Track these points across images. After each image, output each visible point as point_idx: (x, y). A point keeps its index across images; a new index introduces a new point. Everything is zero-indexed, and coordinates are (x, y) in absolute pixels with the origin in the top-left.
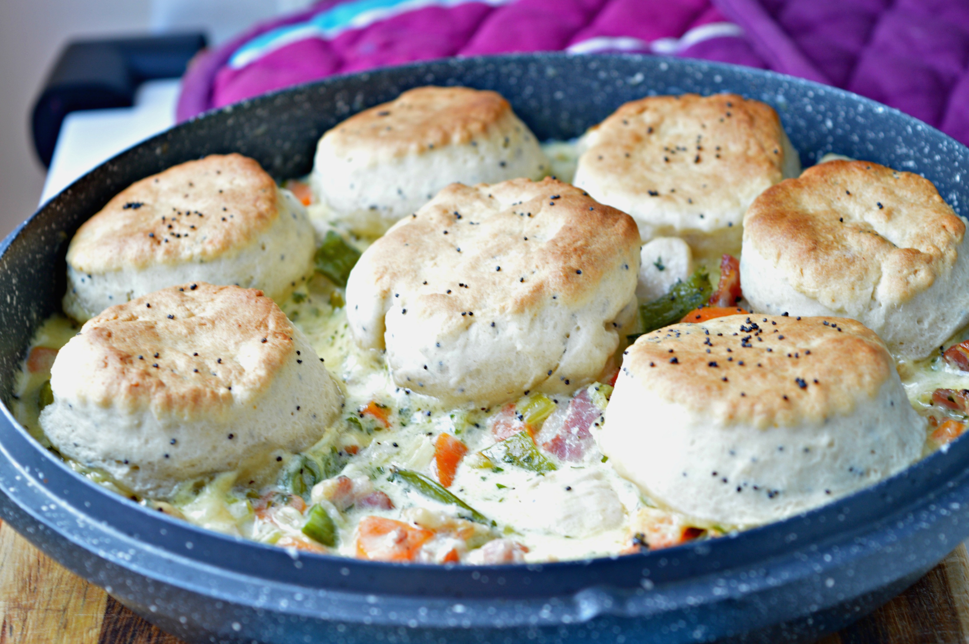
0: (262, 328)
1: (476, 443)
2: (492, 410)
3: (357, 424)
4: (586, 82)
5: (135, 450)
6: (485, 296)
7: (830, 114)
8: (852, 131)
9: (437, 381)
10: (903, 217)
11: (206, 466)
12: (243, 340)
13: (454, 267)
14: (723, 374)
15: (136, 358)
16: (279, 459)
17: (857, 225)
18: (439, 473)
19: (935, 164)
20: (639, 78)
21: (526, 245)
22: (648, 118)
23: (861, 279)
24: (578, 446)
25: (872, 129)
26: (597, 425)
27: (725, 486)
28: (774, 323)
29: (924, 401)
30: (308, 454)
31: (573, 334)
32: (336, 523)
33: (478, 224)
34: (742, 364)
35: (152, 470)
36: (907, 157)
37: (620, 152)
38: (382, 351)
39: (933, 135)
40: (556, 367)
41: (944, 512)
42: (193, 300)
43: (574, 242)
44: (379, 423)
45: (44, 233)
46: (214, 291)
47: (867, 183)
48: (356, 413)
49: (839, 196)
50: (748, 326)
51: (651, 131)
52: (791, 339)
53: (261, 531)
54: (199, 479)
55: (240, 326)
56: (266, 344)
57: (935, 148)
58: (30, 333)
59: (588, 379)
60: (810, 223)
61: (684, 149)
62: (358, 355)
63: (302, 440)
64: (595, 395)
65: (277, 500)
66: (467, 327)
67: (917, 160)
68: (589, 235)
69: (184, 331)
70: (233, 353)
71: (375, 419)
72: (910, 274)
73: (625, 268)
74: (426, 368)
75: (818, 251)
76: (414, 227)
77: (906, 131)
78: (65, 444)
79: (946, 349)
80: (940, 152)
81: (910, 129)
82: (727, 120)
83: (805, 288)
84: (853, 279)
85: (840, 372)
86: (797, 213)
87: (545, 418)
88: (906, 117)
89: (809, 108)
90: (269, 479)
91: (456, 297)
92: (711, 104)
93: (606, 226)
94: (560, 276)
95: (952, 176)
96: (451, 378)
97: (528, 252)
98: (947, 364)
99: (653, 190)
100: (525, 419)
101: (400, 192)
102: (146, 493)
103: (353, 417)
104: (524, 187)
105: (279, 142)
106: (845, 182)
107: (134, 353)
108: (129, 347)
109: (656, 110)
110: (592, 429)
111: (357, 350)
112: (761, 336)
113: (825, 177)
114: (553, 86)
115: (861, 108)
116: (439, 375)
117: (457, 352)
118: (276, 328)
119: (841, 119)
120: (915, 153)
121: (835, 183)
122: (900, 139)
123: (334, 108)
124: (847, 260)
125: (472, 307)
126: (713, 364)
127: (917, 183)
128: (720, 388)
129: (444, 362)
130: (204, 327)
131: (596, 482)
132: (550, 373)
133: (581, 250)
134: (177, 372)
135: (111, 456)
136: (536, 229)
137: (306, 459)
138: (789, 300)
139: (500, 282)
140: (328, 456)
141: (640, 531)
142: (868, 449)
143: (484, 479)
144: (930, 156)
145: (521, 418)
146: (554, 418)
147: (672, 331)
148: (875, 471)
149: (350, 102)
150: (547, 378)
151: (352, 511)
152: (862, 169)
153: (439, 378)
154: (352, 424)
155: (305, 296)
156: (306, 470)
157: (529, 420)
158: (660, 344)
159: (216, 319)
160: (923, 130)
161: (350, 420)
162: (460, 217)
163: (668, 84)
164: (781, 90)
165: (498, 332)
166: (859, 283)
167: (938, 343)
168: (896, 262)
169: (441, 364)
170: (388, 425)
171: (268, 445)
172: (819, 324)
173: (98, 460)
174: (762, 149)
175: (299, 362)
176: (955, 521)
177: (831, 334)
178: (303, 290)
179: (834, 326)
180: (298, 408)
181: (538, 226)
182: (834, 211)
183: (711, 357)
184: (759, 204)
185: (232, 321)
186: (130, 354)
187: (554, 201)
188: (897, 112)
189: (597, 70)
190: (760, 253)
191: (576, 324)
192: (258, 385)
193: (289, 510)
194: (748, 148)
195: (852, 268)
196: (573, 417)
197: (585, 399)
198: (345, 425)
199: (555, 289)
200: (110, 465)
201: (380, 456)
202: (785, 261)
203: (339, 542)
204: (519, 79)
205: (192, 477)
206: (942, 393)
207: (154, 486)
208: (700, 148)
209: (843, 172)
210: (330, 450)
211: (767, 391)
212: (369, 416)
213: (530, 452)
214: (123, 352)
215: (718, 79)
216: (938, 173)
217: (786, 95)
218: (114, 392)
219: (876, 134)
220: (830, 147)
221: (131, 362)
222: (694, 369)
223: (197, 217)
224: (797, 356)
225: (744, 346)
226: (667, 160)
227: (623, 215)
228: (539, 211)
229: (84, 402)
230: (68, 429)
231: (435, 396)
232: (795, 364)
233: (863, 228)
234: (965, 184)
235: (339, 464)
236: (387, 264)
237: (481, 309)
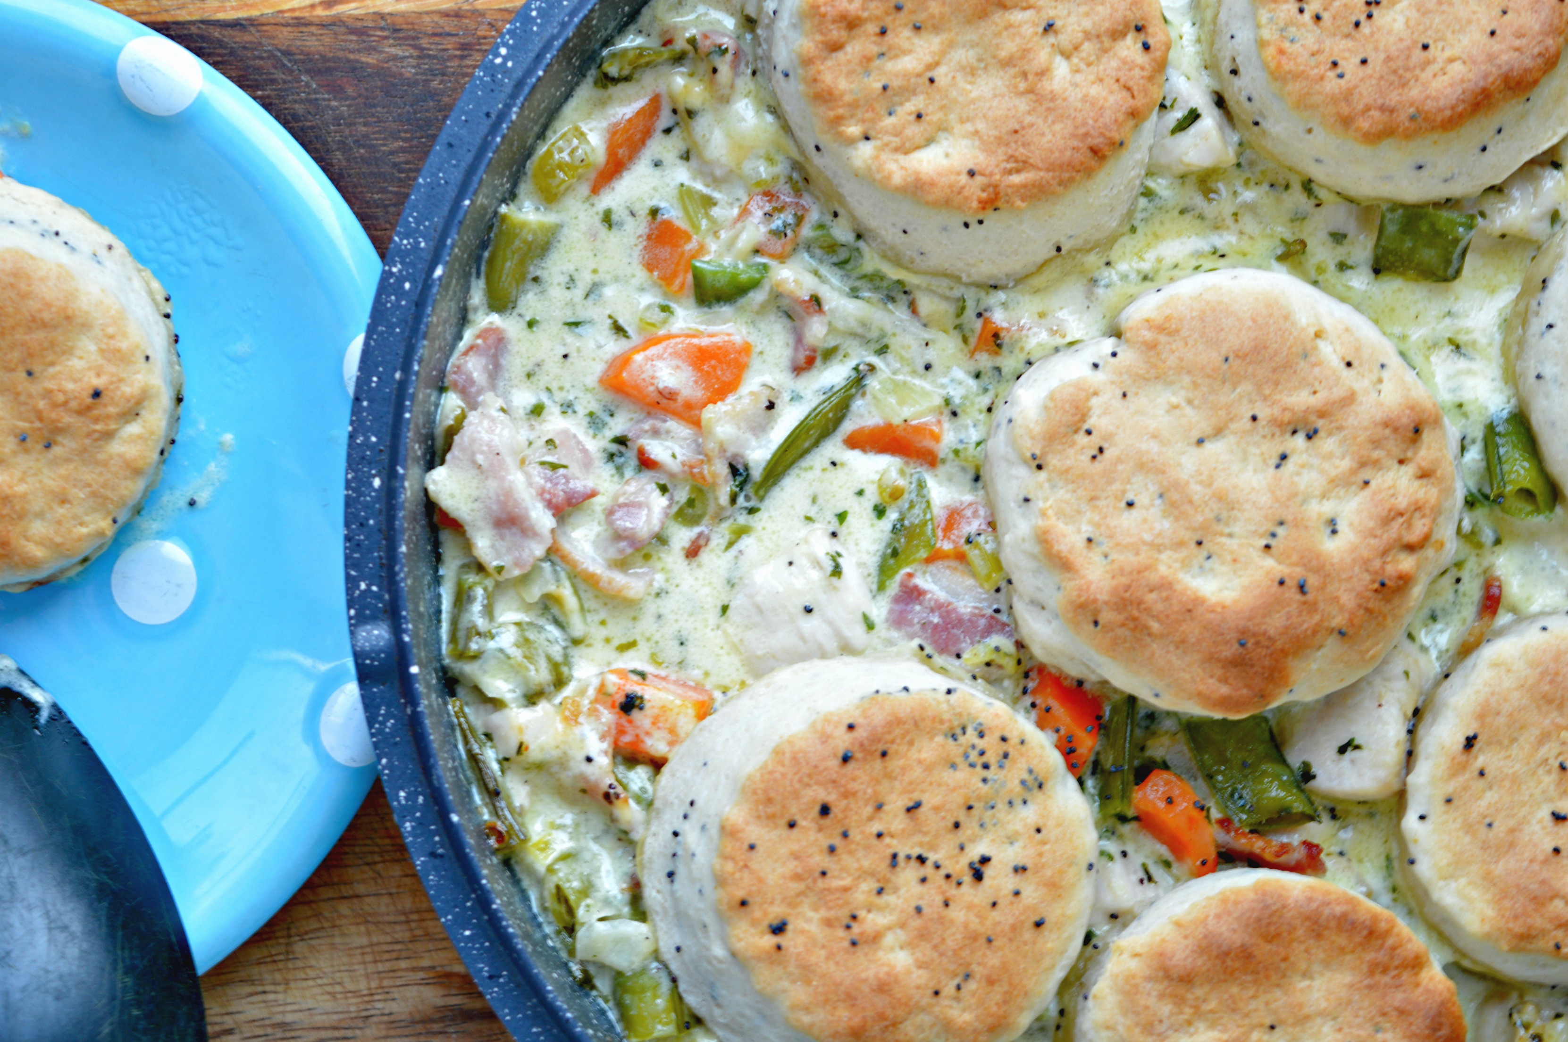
0: (1009, 166)
1: (946, 479)
3: (960, 311)
6: (1070, 487)
12: (982, 142)
13: (1157, 437)
14: (804, 823)
16: (836, 214)
21: (1180, 544)
24: (908, 623)
26: (923, 649)
27: (681, 817)
30: (868, 252)
33: (1281, 467)
34: (832, 850)
40: (1014, 592)
42: (1111, 49)
43: (1157, 617)
44: (973, 341)
48: (982, 307)
49: (1346, 1030)
52: (914, 925)
55: (1017, 132)
56: (963, 177)
63: (880, 240)
64: (990, 645)
65: (784, 219)
66: (1023, 462)
68: (1179, 639)
69: (1003, 54)
70: (956, 131)
71: (978, 334)
85: (809, 982)
91: (1076, 444)
97: (1158, 547)
99: (1479, 743)
100: (968, 548)
103: (973, 304)
118: (1011, 186)
125: (1050, 469)
130: (1020, 79)
132: (1011, 584)
133: (1138, 627)
134: (878, 62)
137: (859, 250)
143: (860, 493)
145: (971, 542)
146: (970, 589)
150: (1008, 580)
151: (785, 320)
156: (845, 251)
161: (966, 301)
165: (1019, 507)
170: (972, 353)
171: (838, 197)
172: (965, 967)
177: (923, 981)
178: (1329, 196)
180: (905, 232)
183: (855, 810)
185: (1030, 119)
187: (1292, 585)
192: (878, 176)
193: (755, 238)
195: (1137, 1030)
196: (957, 615)
197: (982, 632)
198: (952, 294)
201: (905, 347)
211: (761, 881)
212: (980, 324)
213: (906, 556)
222: (820, 784)
224: (851, 927)
225: (897, 857)
232: (830, 923)
235: (893, 294)
236: (1184, 333)
237: (1049, 480)
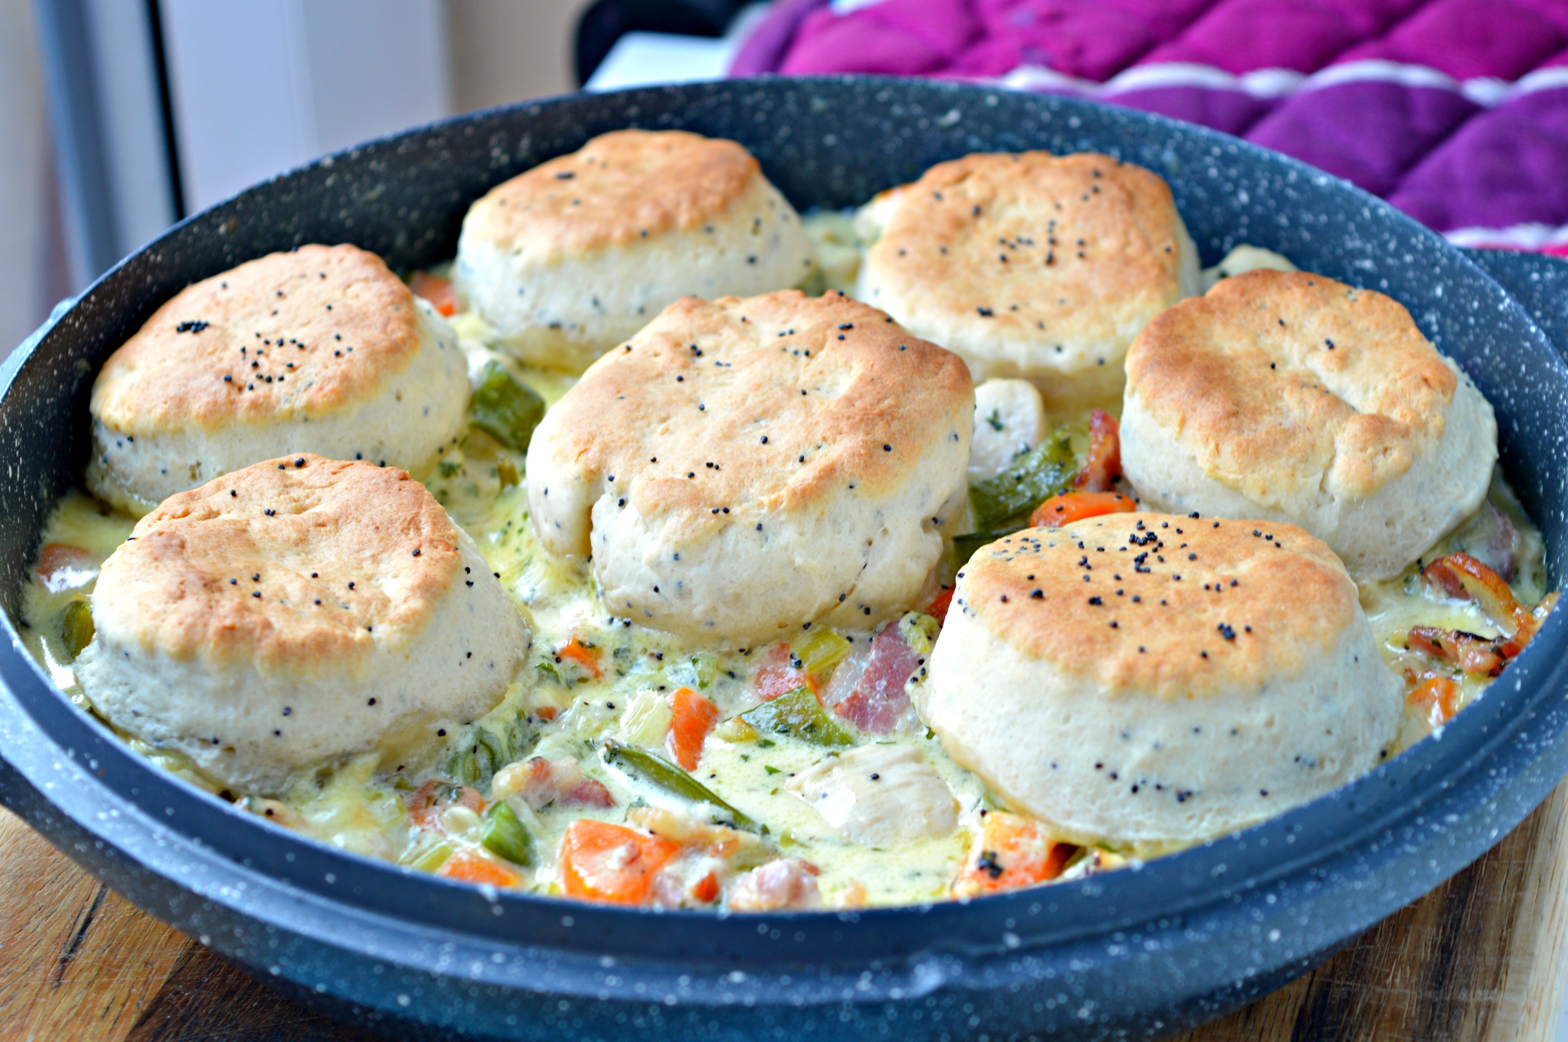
0: (412, 532)
1: (731, 701)
2: (754, 651)
3: (551, 674)
4: (872, 121)
5: (230, 725)
6: (747, 484)
7: (1245, 182)
8: (1278, 210)
9: (673, 610)
10: (1365, 362)
11: (336, 746)
12: (383, 551)
13: (697, 435)
14: (1112, 618)
15: (226, 582)
16: (442, 733)
17: (1297, 375)
18: (680, 750)
19: (1404, 267)
20: (953, 116)
21: (805, 404)
22: (973, 190)
23: (1305, 460)
24: (887, 709)
25: (1309, 208)
26: (915, 680)
27: (1116, 784)
28: (1179, 531)
29: (1395, 643)
30: (484, 723)
31: (877, 540)
32: (530, 829)
33: (728, 365)
34: (1137, 600)
35: (256, 753)
36: (1361, 254)
37: (932, 244)
38: (585, 559)
39: (1402, 224)
40: (852, 590)
41: (1436, 827)
42: (300, 484)
43: (880, 401)
44: (585, 672)
45: (56, 365)
46: (333, 470)
47: (1312, 307)
48: (550, 656)
49: (1267, 326)
50: (1142, 535)
51: (978, 212)
52: (1208, 559)
53: (419, 842)
54: (324, 765)
55: (377, 528)
56: (420, 559)
57: (1404, 244)
58: (40, 521)
59: (898, 606)
60: (1228, 372)
61: (1029, 243)
62: (547, 562)
63: (474, 702)
64: (910, 631)
65: (441, 795)
66: (721, 532)
67: (1376, 259)
68: (900, 389)
69: (293, 536)
70: (370, 572)
71: (579, 665)
72: (1377, 454)
73: (953, 439)
74: (656, 590)
75: (1242, 417)
76: (631, 369)
77: (1361, 215)
78: (118, 712)
79: (1427, 562)
80: (1412, 250)
81: (1367, 213)
82: (1093, 199)
83: (1222, 473)
84: (1292, 461)
85: (1282, 615)
86: (1207, 354)
87: (835, 665)
88: (1362, 194)
89: (1213, 172)
90: (427, 762)
91: (703, 483)
92: (1068, 171)
93: (926, 375)
94: (860, 455)
95: (1430, 286)
96: (695, 605)
97: (809, 414)
98: (1428, 586)
99: (985, 308)
100: (805, 666)
101: (596, 302)
102: (245, 787)
103: (546, 663)
104: (796, 306)
105: (402, 211)
106: (1277, 305)
107: (222, 575)
108: (214, 564)
109: (983, 177)
110: (909, 687)
111: (546, 555)
112: (1162, 552)
113: (1247, 297)
114: (821, 125)
115: (1293, 176)
116: (677, 602)
117: (705, 568)
118: (433, 532)
119: (1261, 191)
120: (1374, 248)
121: (1262, 306)
122: (1352, 226)
123: (488, 157)
124: (1284, 431)
125: (728, 500)
126: (1095, 601)
127: (1384, 310)
128: (1108, 640)
129: (685, 583)
130: (323, 529)
131: (914, 767)
132: (842, 598)
133: (890, 414)
134: (290, 606)
135: (193, 731)
136: (819, 377)
137: (481, 732)
138: (1196, 489)
139: (768, 462)
140: (513, 724)
141: (990, 849)
142: (1323, 729)
143: (745, 758)
144: (1397, 254)
145: (799, 664)
146: (849, 664)
147: (1027, 540)
148: (1332, 761)
149: (511, 148)
150: (837, 605)
151: (553, 811)
152: (1302, 286)
153: (678, 606)
154: (545, 673)
155: (459, 466)
156: (481, 748)
157: (811, 668)
158: (1011, 563)
159: (340, 517)
160: (1387, 215)
161: (543, 667)
162: (699, 354)
163: (998, 128)
164: (1171, 144)
165: (767, 539)
166: (1302, 466)
167: (1414, 556)
168: (1356, 436)
169: (680, 584)
170: (597, 674)
171: (425, 714)
172: (1247, 535)
173: (172, 737)
174: (1148, 246)
175: (469, 584)
176: (1452, 841)
177: (1265, 552)
178: (455, 457)
179: (1269, 538)
180: (469, 655)
181: (821, 372)
182: (1261, 353)
183: (1092, 589)
184: (1150, 340)
185: (365, 520)
186: (218, 577)
187: (844, 333)
188: (1347, 185)
189: (889, 104)
190: (1154, 416)
191: (882, 525)
192: (412, 623)
193: (462, 811)
194: (1127, 244)
195: (1292, 444)
196: (878, 664)
197: (896, 637)
198: (535, 674)
199: (851, 475)
200: (190, 744)
201: (588, 723)
202: (1192, 431)
203: (537, 859)
204: (770, 114)
205: (315, 762)
206: (1423, 632)
207: (257, 776)
208: (1053, 242)
209: (1274, 289)
210: (515, 716)
211: (1177, 644)
212: (568, 661)
213: (814, 717)
214: (206, 573)
215: (1075, 122)
216: (1409, 281)
217: (1179, 150)
218: (197, 638)
219: (1316, 216)
220: (1243, 232)
221: (220, 590)
222: (1067, 608)
223: (295, 347)
224: (1218, 589)
225: (1138, 570)
226: (1004, 259)
227: (949, 357)
228: (822, 347)
229: (151, 649)
230: (123, 689)
231: (669, 631)
232: (1216, 602)
233: (1306, 380)
234: (1450, 301)
235: (530, 736)
236: (594, 428)
237: (740, 503)
